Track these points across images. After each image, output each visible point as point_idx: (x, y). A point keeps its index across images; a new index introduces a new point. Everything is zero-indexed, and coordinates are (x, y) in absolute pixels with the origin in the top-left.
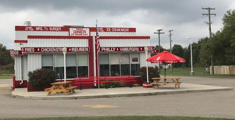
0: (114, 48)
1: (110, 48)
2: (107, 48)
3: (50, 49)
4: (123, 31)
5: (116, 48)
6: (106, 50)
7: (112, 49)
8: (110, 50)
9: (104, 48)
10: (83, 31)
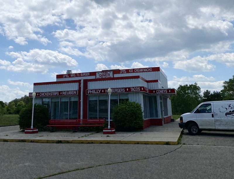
0: (100, 90)
1: (96, 90)
2: (93, 90)
3: (46, 94)
4: (146, 71)
5: (102, 90)
6: (92, 92)
7: (98, 91)
8: (96, 92)
9: (90, 90)
10: (107, 74)
